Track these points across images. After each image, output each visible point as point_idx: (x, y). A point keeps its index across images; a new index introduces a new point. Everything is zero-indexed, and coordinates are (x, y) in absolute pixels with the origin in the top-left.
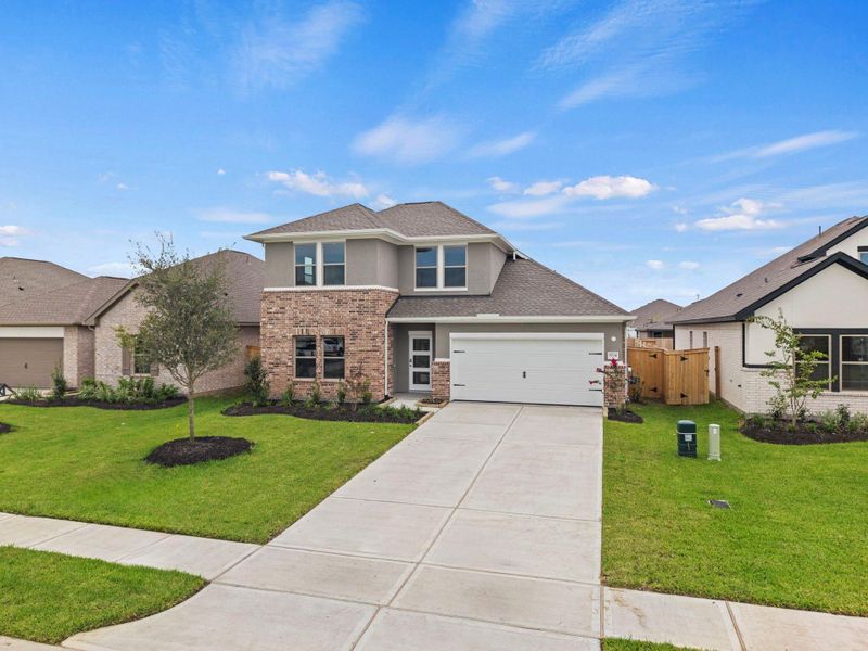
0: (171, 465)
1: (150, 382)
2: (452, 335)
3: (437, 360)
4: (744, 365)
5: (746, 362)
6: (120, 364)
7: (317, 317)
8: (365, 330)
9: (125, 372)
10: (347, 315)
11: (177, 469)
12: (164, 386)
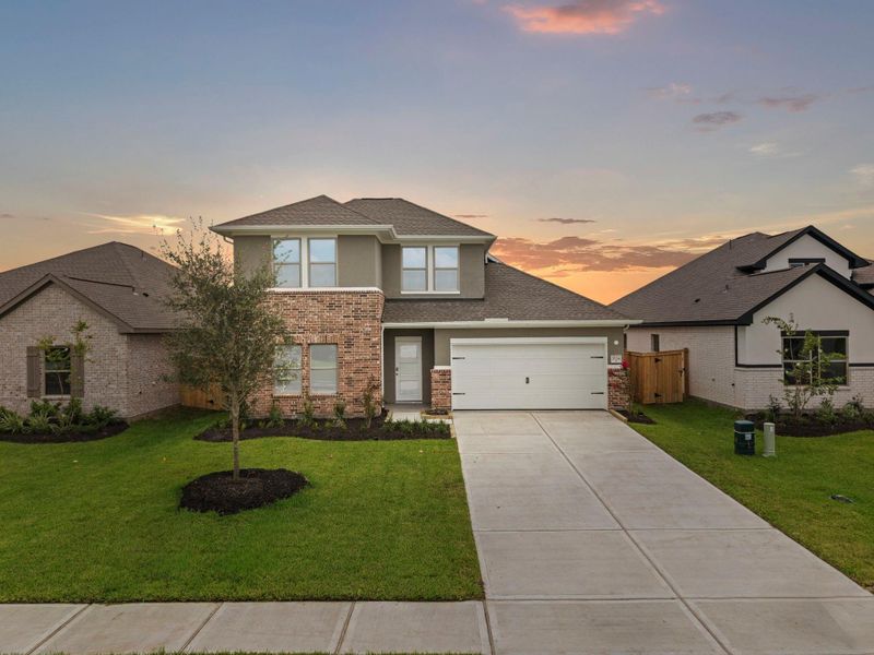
0: (234, 511)
1: (74, 405)
2: (453, 341)
3: (437, 368)
4: (737, 365)
5: (739, 362)
6: (24, 383)
7: (303, 323)
8: (362, 336)
9: (31, 393)
10: (341, 320)
11: (244, 515)
12: (97, 409)
